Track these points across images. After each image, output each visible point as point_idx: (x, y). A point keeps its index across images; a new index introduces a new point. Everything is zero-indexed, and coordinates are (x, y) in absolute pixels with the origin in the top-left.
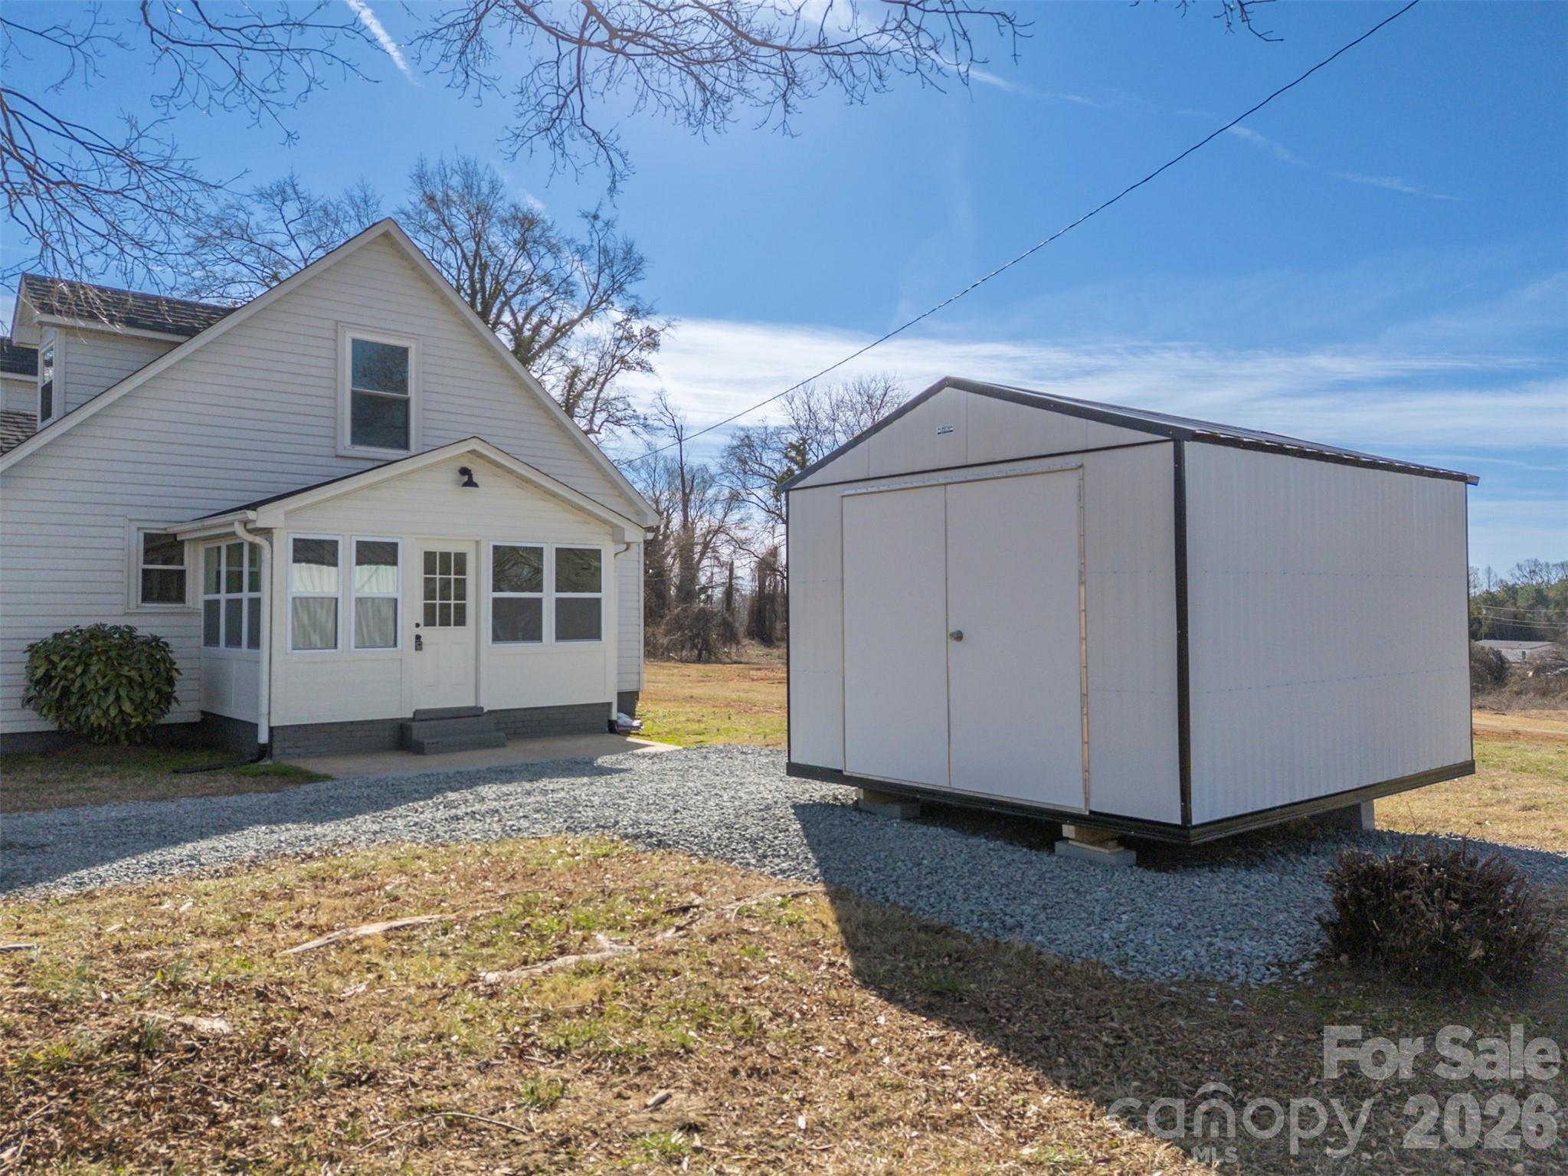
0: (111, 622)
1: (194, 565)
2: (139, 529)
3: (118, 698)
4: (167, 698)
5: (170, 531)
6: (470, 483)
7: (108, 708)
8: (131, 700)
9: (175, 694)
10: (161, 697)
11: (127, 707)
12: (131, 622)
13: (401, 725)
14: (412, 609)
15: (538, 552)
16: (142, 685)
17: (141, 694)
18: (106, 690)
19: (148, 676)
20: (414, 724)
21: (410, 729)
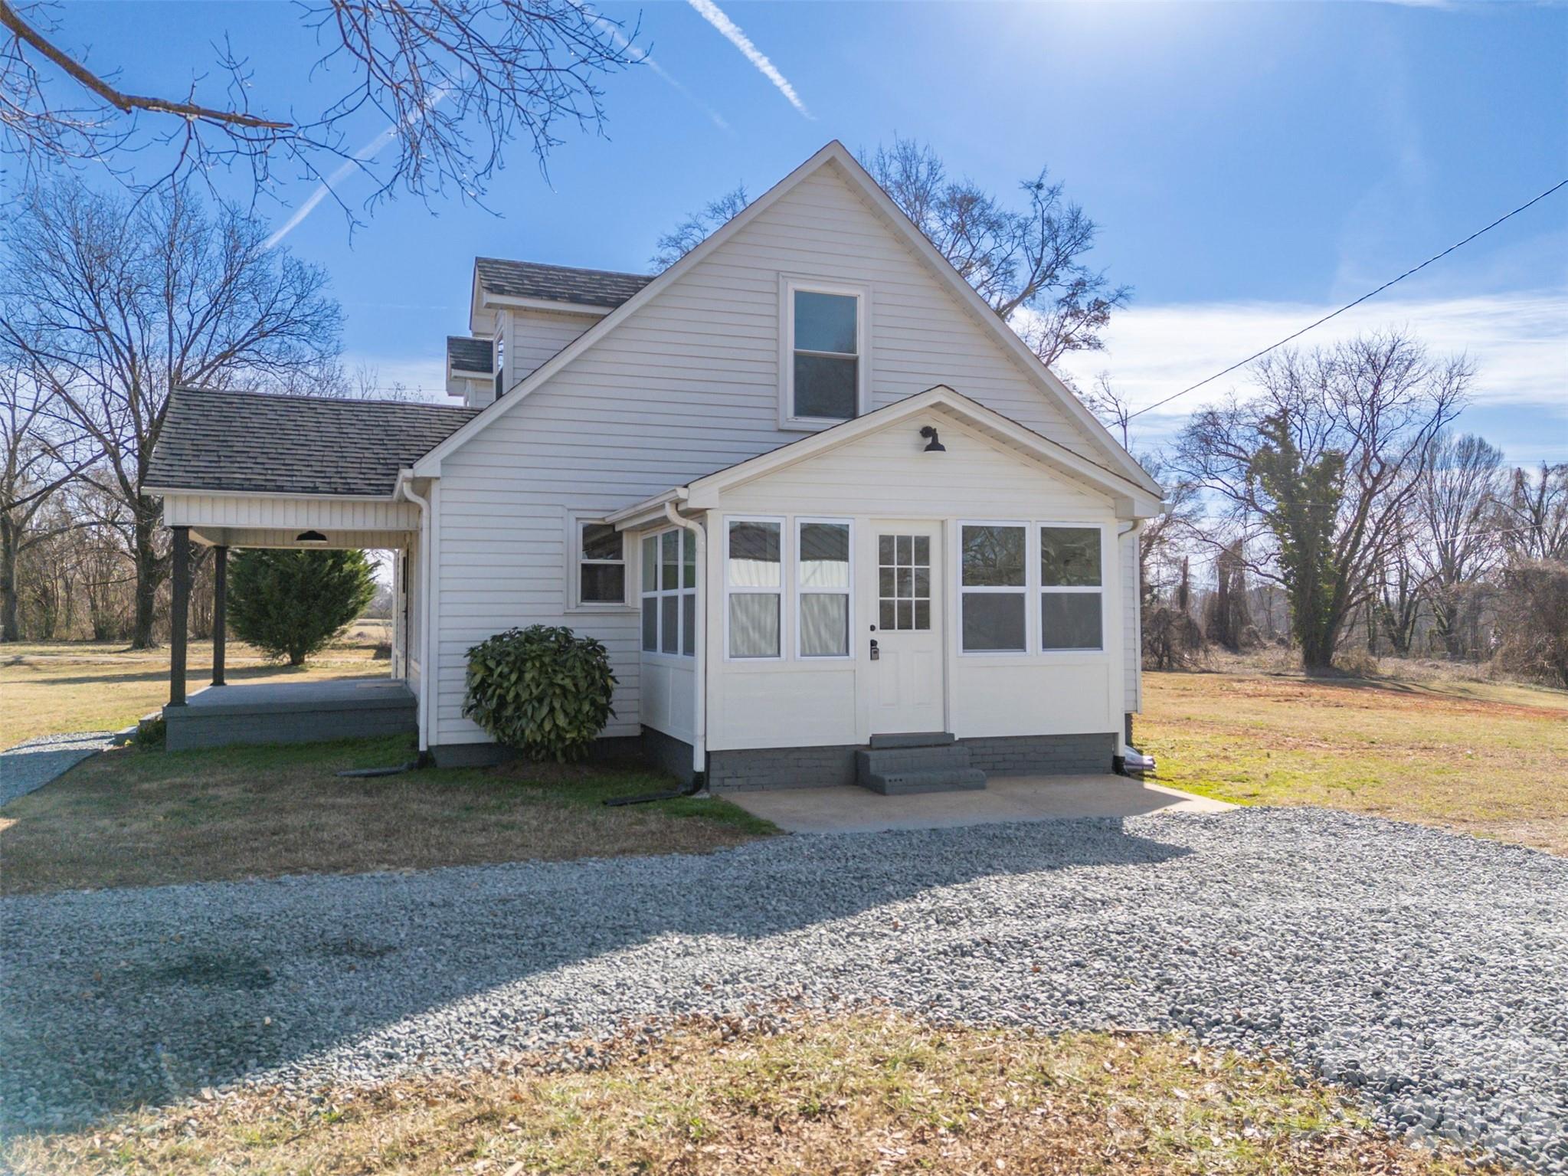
0: (548, 623)
1: (632, 557)
2: (577, 519)
3: (552, 710)
4: (603, 712)
5: (609, 521)
6: (936, 446)
7: (543, 720)
8: (566, 714)
9: (611, 706)
10: (596, 708)
11: (562, 721)
12: (568, 623)
13: (856, 753)
14: (866, 609)
15: (1017, 535)
16: (577, 695)
17: (576, 706)
18: (540, 700)
19: (583, 684)
20: (872, 754)
21: (867, 758)
